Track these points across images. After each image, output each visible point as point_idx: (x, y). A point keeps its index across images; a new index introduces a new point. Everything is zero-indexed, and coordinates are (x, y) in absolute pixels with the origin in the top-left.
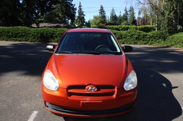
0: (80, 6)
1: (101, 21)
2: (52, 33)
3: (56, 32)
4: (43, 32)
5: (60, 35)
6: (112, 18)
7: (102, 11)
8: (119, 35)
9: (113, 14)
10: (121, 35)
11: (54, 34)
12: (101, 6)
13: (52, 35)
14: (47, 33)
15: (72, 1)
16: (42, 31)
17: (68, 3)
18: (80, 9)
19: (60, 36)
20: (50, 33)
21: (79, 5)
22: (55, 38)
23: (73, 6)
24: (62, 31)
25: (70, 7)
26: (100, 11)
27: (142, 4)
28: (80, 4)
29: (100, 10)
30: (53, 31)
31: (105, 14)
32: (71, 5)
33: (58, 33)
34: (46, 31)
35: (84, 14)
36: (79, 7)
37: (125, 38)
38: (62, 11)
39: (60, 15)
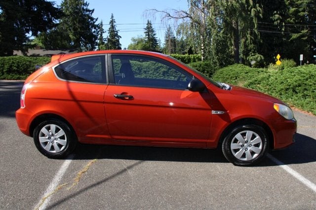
0: (112, 22)
1: (144, 47)
2: (27, 65)
3: (34, 63)
4: (13, 63)
7: (149, 30)
8: (136, 68)
9: (170, 36)
10: (139, 68)
11: (30, 66)
12: (148, 21)
13: (28, 68)
14: (19, 65)
15: (92, 13)
16: (12, 60)
17: (85, 15)
18: (113, 27)
20: (23, 64)
21: (111, 20)
23: (94, 20)
25: (88, 23)
26: (146, 31)
27: (172, 17)
28: (112, 17)
29: (146, 29)
30: (30, 62)
31: (155, 35)
32: (90, 20)
34: (17, 61)
36: (110, 23)
37: (145, 73)
38: (75, 29)
39: (71, 36)
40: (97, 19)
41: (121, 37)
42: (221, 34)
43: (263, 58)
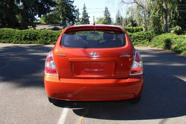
0: (84, 8)
2: (35, 35)
3: (39, 33)
4: (27, 34)
5: (43, 36)
6: (118, 20)
7: (107, 12)
9: (119, 16)
11: (37, 35)
12: (106, 7)
14: (30, 35)
16: (26, 32)
17: (69, 4)
18: (85, 11)
19: (43, 38)
20: (33, 34)
21: (84, 7)
22: (38, 39)
23: (74, 7)
24: (45, 32)
25: (71, 9)
26: (105, 13)
27: (125, 3)
28: (85, 5)
29: (105, 12)
30: (37, 33)
31: (110, 15)
32: (71, 7)
33: (41, 35)
34: (30, 32)
35: (88, 15)
36: (83, 9)
39: (61, 17)
40: (76, 6)
41: (89, 17)
42: (157, 13)
43: (181, 28)
